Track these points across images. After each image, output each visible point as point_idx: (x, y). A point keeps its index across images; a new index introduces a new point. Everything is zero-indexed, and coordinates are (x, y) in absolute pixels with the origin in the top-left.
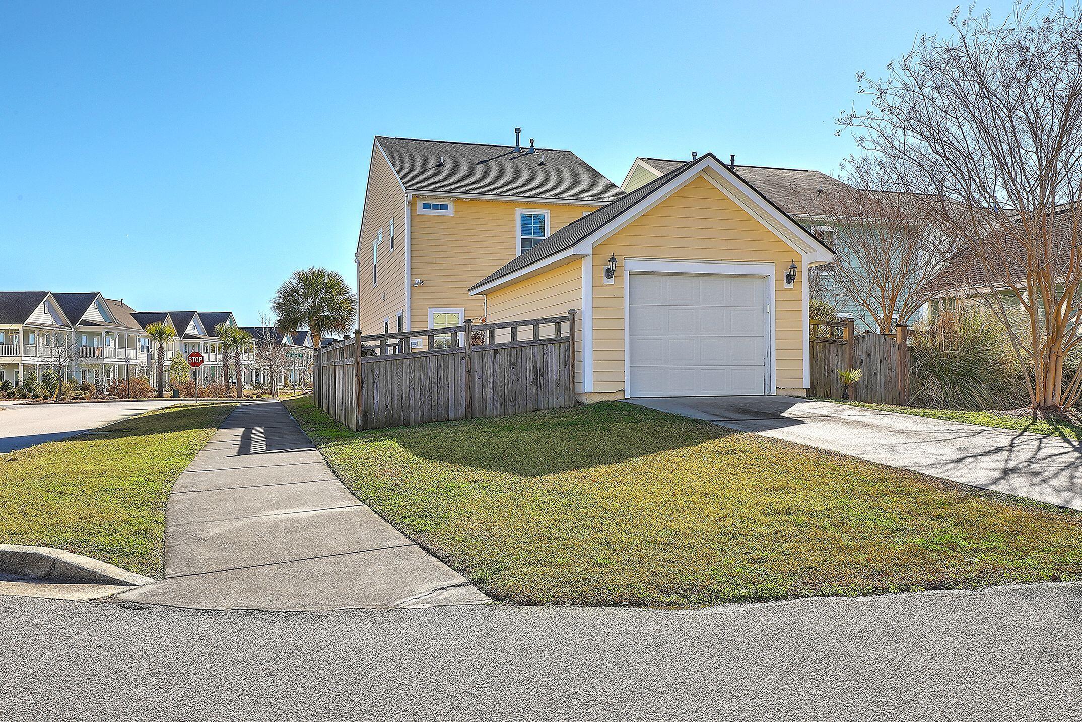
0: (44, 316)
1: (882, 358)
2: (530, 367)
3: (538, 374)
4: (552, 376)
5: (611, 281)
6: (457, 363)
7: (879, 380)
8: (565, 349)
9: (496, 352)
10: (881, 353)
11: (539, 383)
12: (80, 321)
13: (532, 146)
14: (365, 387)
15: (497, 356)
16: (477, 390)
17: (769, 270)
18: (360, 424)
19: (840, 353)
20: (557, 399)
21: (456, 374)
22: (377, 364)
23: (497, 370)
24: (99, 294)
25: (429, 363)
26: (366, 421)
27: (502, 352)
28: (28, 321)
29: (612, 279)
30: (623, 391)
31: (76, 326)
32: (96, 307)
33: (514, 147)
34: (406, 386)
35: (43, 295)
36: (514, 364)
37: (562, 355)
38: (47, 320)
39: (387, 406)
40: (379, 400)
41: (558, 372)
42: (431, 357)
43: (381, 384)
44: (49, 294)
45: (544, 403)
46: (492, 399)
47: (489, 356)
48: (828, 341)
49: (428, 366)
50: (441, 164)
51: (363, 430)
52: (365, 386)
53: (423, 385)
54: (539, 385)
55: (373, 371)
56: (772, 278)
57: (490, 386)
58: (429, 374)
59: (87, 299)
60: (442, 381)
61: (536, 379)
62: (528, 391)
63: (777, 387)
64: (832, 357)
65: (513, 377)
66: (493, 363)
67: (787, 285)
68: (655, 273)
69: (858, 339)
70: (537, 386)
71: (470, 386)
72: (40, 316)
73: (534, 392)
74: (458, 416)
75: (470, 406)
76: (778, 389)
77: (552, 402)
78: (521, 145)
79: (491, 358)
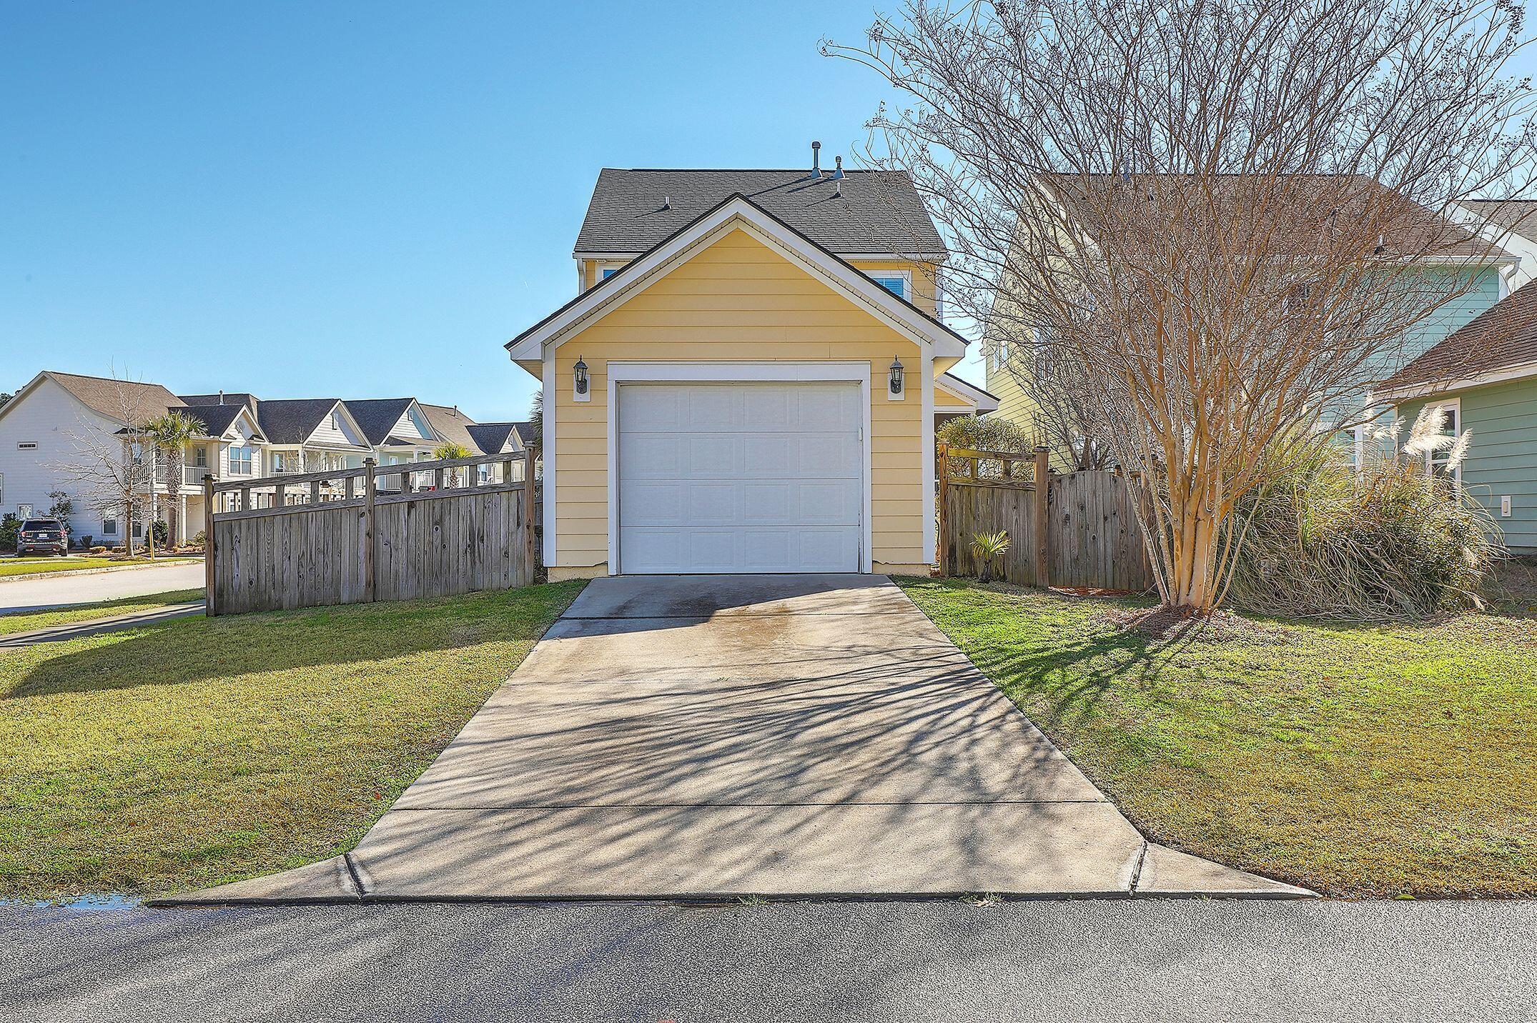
0: (334, 432)
1: (1108, 513)
2: (463, 527)
3: (476, 538)
4: (497, 542)
5: (586, 397)
6: (352, 522)
7: (1102, 548)
8: (518, 500)
9: (411, 505)
10: (1107, 505)
11: (477, 551)
12: (386, 439)
13: (839, 167)
14: (220, 556)
15: (413, 511)
16: (383, 560)
17: (861, 372)
18: (212, 607)
19: (1022, 505)
20: (505, 576)
21: (352, 538)
22: (237, 523)
23: (412, 531)
24: (414, 400)
25: (312, 521)
26: (222, 602)
27: (420, 506)
28: (309, 439)
29: (588, 393)
30: (606, 564)
31: (381, 445)
32: (410, 419)
33: (811, 171)
34: (277, 554)
35: (330, 403)
36: (439, 523)
37: (514, 510)
38: (339, 437)
39: (251, 583)
40: (241, 572)
41: (509, 534)
42: (314, 513)
43: (242, 551)
44: (339, 401)
45: (483, 581)
46: (405, 574)
47: (401, 511)
48: (998, 484)
49: (310, 525)
50: (667, 207)
51: (216, 615)
52: (219, 553)
53: (303, 553)
54: (476, 555)
55: (231, 533)
56: (866, 386)
57: (402, 555)
58: (312, 538)
59: (396, 408)
60: (330, 547)
61: (472, 546)
62: (461, 563)
63: (873, 561)
64: (1007, 512)
65: (438, 542)
66: (407, 522)
67: (892, 396)
68: (660, 383)
69: (1060, 481)
70: (474, 556)
71: (372, 556)
72: (327, 432)
73: (469, 564)
74: (354, 598)
75: (373, 585)
76: (875, 564)
77: (497, 579)
78: (821, 167)
79: (404, 513)
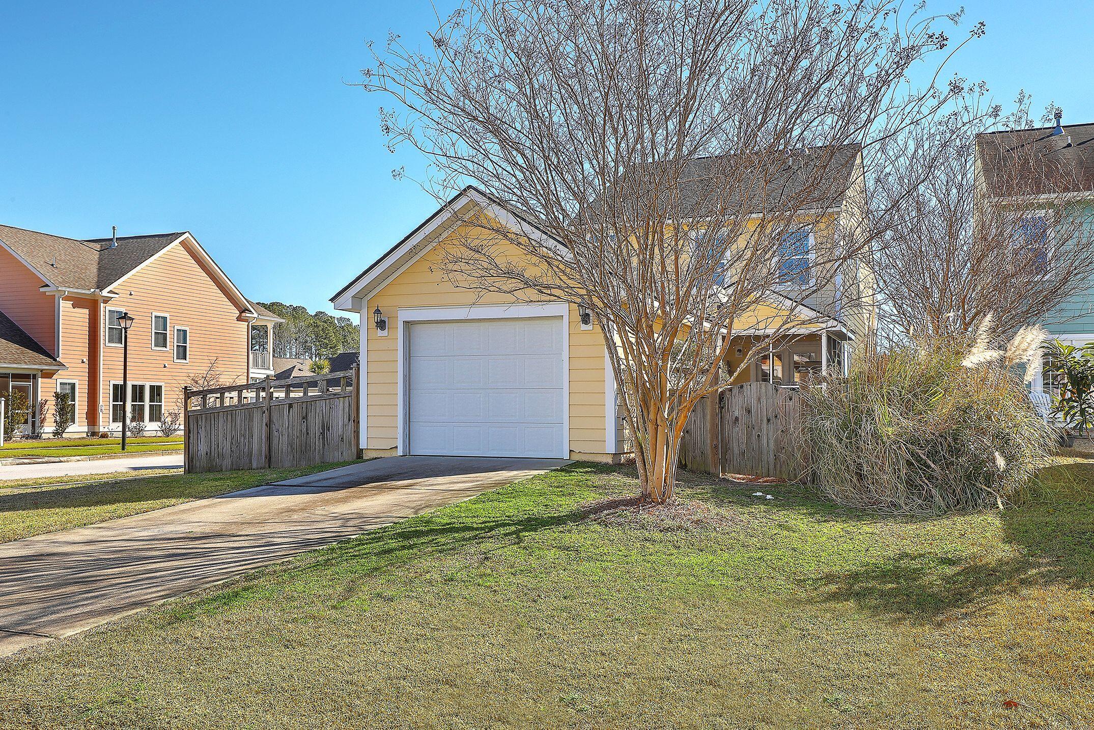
1: (770, 416)
2: (318, 421)
3: (325, 428)
4: (337, 431)
7: (765, 445)
8: (349, 403)
9: (290, 406)
10: (769, 410)
11: (326, 437)
14: (192, 437)
15: (291, 410)
16: (275, 442)
17: (562, 309)
18: (188, 470)
19: (699, 409)
20: (342, 454)
21: (259, 427)
22: (200, 416)
23: (291, 424)
25: (238, 416)
26: (192, 466)
27: (295, 406)
29: (386, 331)
30: (397, 448)
34: (220, 436)
36: (305, 418)
37: (347, 410)
39: (207, 454)
40: (201, 448)
41: (344, 425)
42: (239, 411)
43: (203, 434)
45: (329, 457)
46: (286, 451)
47: (285, 410)
49: (237, 419)
52: (192, 435)
53: (233, 436)
55: (197, 423)
56: (565, 320)
57: (285, 438)
58: (238, 427)
60: (247, 433)
61: (323, 434)
62: (317, 445)
63: (570, 451)
65: (304, 430)
66: (288, 417)
67: (584, 327)
69: (731, 390)
70: (324, 440)
71: (269, 439)
73: (321, 445)
74: (259, 466)
75: (269, 457)
76: (572, 453)
